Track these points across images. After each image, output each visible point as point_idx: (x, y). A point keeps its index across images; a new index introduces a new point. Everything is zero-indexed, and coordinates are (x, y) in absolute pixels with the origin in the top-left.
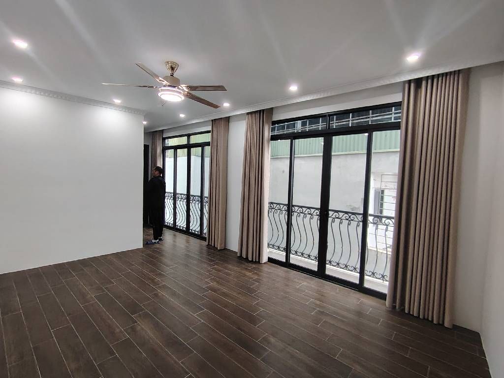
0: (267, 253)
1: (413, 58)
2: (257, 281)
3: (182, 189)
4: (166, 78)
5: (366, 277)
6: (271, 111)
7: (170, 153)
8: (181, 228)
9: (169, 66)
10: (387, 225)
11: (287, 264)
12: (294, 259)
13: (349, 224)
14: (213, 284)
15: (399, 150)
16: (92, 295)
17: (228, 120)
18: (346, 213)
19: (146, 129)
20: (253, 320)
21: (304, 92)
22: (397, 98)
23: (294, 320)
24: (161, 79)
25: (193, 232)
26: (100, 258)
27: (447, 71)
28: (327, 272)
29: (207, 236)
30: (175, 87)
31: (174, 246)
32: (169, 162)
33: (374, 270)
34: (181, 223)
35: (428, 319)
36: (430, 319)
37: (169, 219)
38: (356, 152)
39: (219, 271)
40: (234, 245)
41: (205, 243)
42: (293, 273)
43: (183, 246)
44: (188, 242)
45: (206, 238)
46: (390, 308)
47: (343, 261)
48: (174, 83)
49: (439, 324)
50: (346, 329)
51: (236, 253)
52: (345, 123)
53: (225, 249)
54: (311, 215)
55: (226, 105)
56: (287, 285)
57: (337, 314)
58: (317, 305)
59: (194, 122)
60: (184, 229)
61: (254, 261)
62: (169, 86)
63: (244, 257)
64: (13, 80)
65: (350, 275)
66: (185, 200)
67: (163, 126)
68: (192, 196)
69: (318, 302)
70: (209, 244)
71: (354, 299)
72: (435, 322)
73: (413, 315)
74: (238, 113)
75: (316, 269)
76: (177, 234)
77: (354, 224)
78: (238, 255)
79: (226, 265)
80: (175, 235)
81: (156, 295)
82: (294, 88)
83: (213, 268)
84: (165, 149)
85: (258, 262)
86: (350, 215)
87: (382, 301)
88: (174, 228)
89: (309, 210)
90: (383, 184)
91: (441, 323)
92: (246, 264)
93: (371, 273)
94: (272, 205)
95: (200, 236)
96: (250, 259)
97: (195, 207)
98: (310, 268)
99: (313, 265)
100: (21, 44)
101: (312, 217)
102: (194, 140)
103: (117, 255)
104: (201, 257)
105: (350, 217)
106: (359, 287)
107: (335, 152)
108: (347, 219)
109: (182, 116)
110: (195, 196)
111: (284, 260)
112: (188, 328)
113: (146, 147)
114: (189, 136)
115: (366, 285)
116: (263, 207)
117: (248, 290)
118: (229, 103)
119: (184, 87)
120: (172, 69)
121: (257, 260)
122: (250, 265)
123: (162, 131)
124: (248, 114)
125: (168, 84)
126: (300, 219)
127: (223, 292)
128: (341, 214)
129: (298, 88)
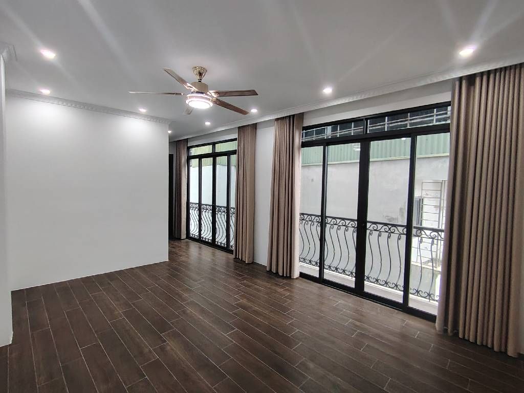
0: (299, 267)
1: (467, 52)
2: (290, 297)
3: (207, 199)
4: (194, 84)
5: (411, 296)
6: (301, 116)
7: (194, 162)
8: (207, 240)
9: (196, 72)
10: (433, 238)
11: (321, 280)
12: (329, 275)
13: (389, 237)
14: (244, 301)
15: (448, 154)
16: (120, 311)
17: (255, 126)
18: (386, 224)
19: (170, 137)
20: (288, 342)
21: (338, 95)
22: (445, 97)
23: (333, 343)
24: (189, 85)
25: (219, 244)
26: (126, 272)
27: (506, 65)
28: (366, 290)
29: (233, 248)
30: (202, 93)
31: (200, 259)
32: (194, 171)
33: (419, 287)
34: (207, 235)
35: (486, 346)
36: (489, 346)
37: (195, 231)
38: (394, 158)
39: (249, 286)
40: (263, 258)
41: (232, 256)
42: (328, 290)
43: (209, 260)
44: (214, 254)
45: (233, 250)
46: (439, 331)
47: (383, 278)
48: (202, 89)
49: (501, 352)
50: (391, 354)
51: (265, 267)
52: (379, 127)
53: (253, 263)
54: (347, 227)
55: (254, 111)
56: (322, 303)
57: (381, 337)
58: (357, 326)
59: (219, 130)
60: (210, 241)
61: (285, 276)
62: (197, 92)
63: (274, 272)
64: (41, 92)
65: (390, 293)
66: (211, 211)
67: (187, 135)
68: (218, 206)
69: (358, 323)
70: (236, 258)
71: (398, 320)
72: (496, 349)
73: (468, 340)
74: (267, 119)
75: (353, 286)
76: (203, 246)
77: (394, 237)
78: (268, 269)
79: (256, 280)
80: (200, 248)
81: (184, 312)
82: (328, 91)
83: (241, 284)
84: (190, 158)
85: (290, 277)
86: (390, 226)
87: (432, 324)
88: (199, 240)
89: (343, 221)
90: (424, 193)
91: (503, 350)
92: (277, 279)
93: (415, 291)
94: (302, 216)
95: (226, 249)
96: (281, 274)
97: (221, 218)
98: (345, 284)
99: (350, 281)
100: (49, 55)
101: (347, 229)
102: (220, 148)
103: (144, 269)
104: (227, 271)
105: (390, 229)
106: (404, 307)
107: (373, 158)
108: (386, 232)
109: (208, 124)
110: (221, 207)
111: (318, 276)
112: (220, 350)
113: (171, 157)
114: (214, 144)
115: (411, 305)
116: (294, 218)
117: (280, 308)
118: (257, 109)
119: (212, 93)
120: (200, 74)
121: (288, 276)
122: (280, 280)
123: (187, 140)
124: (277, 119)
125: (196, 90)
126: (334, 231)
127: (254, 311)
128: (380, 226)
129: (333, 90)
